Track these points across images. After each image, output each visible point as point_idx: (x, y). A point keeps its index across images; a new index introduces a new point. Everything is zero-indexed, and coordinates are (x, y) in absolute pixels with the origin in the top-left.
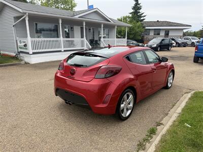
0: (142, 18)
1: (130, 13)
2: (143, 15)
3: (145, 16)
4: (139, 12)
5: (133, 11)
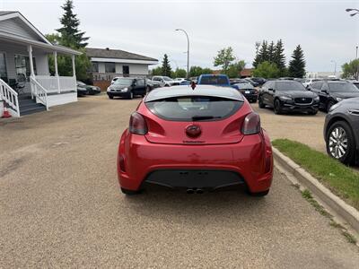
0: (83, 42)
1: (59, 31)
2: (84, 36)
3: (87, 39)
4: (76, 31)
5: (62, 26)
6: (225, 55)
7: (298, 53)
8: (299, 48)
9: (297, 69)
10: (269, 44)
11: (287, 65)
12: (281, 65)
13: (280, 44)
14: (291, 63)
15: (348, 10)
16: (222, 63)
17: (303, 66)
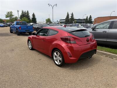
6: (10, 14)
7: (34, 15)
8: (34, 13)
9: (34, 20)
10: (24, 11)
11: (31, 19)
12: (29, 19)
13: (28, 12)
14: (32, 18)
15: (49, 4)
16: (9, 17)
17: (36, 19)
